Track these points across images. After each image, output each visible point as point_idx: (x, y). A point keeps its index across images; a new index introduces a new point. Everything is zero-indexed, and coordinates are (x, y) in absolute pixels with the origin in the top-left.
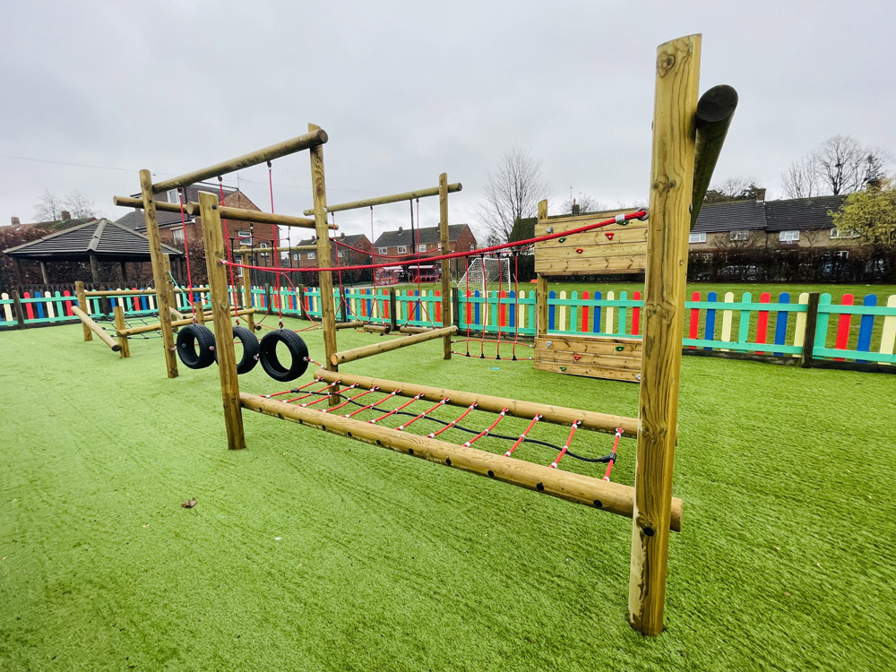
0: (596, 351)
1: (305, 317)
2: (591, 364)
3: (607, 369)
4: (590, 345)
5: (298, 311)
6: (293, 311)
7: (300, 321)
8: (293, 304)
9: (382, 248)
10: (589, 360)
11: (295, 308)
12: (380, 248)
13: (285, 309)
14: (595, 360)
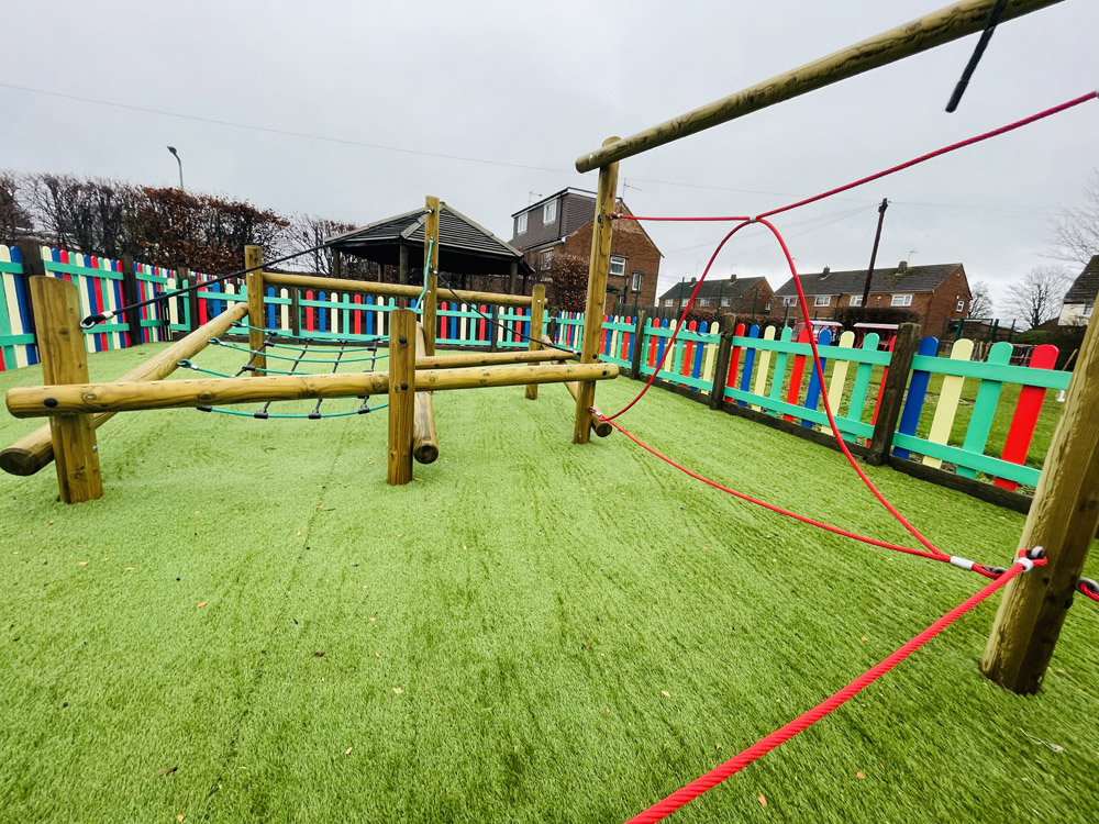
1: (718, 402)
5: (706, 383)
6: (689, 381)
7: (707, 409)
8: (693, 362)
9: (789, 297)
11: (697, 374)
12: (786, 297)
13: (670, 371)
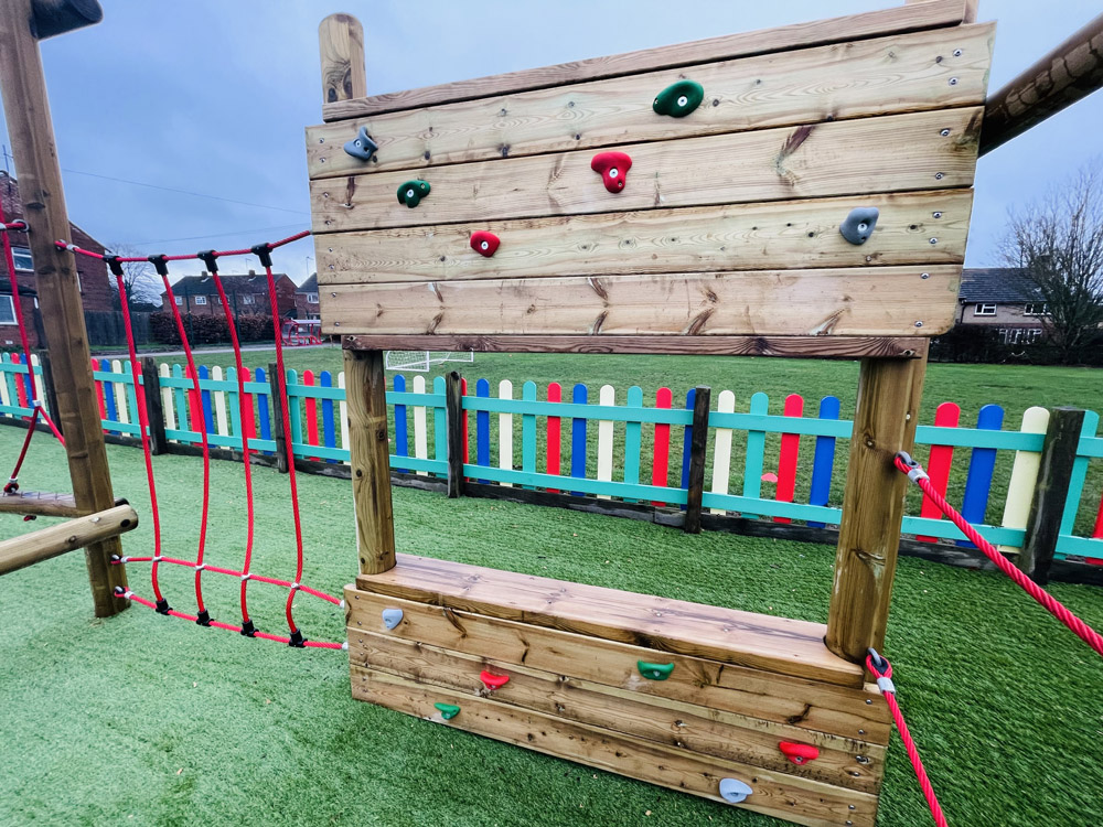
0: (564, 665)
2: (546, 707)
3: (605, 739)
4: (541, 640)
10: (539, 696)
14: (561, 697)
